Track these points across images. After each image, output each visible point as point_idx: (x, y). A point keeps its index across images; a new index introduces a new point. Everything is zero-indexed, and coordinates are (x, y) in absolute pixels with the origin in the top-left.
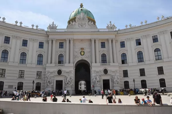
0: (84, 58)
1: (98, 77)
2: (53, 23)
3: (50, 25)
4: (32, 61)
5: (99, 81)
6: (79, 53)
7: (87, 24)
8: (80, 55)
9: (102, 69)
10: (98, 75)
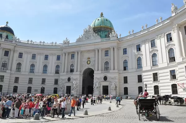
0: (90, 66)
1: (98, 83)
2: (67, 39)
3: (64, 41)
4: (51, 71)
5: (98, 87)
6: (86, 62)
7: (92, 35)
8: (87, 64)
9: (102, 76)
10: (98, 81)
